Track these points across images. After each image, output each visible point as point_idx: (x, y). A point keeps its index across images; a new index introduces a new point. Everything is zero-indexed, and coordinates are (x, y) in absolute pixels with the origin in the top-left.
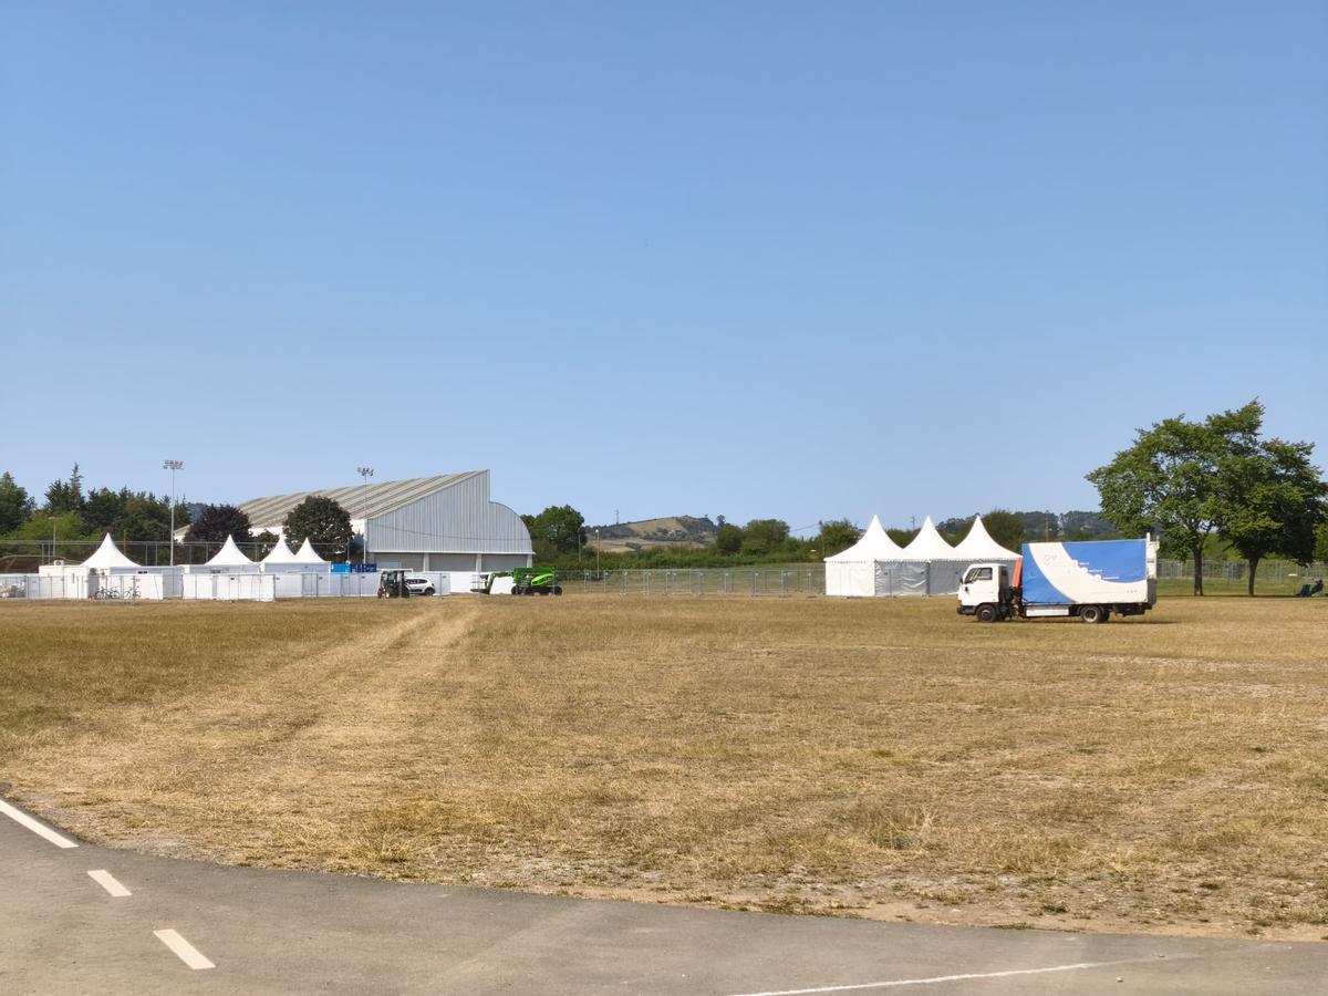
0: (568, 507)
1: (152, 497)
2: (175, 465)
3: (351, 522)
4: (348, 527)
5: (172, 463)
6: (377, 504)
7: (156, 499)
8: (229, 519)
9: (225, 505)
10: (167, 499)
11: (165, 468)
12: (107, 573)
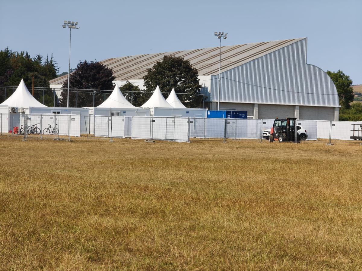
0: (340, 72)
1: (28, 56)
2: (72, 25)
3: (199, 77)
4: (197, 81)
5: (69, 23)
6: (215, 63)
7: (31, 57)
8: (98, 73)
9: (95, 61)
10: (39, 58)
11: (64, 27)
12: (27, 112)
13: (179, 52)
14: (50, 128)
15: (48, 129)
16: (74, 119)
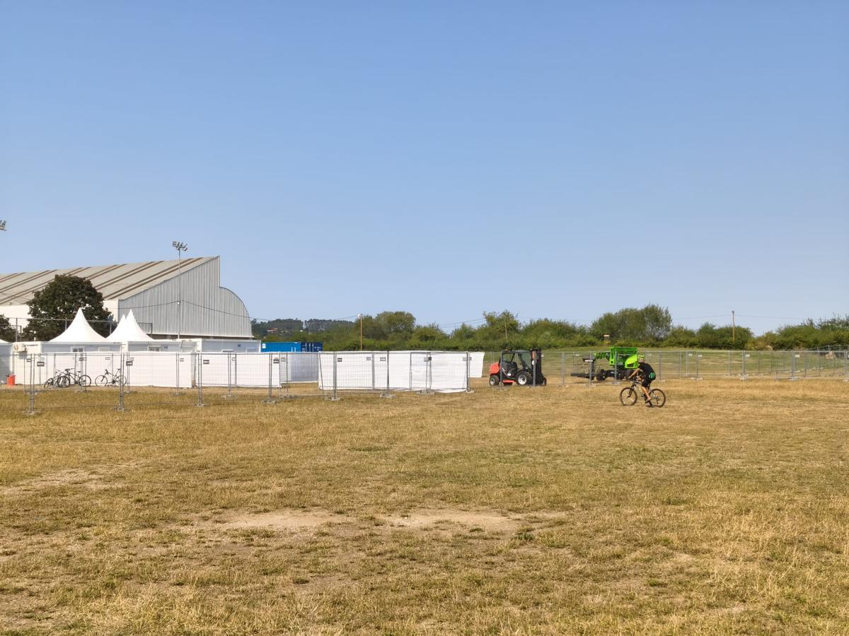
13: (80, 270)
14: (107, 376)
15: (104, 377)
16: (182, 360)
